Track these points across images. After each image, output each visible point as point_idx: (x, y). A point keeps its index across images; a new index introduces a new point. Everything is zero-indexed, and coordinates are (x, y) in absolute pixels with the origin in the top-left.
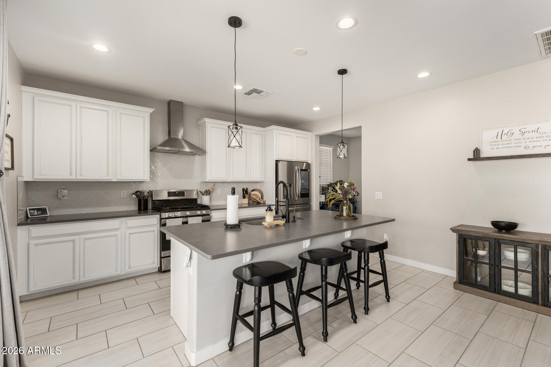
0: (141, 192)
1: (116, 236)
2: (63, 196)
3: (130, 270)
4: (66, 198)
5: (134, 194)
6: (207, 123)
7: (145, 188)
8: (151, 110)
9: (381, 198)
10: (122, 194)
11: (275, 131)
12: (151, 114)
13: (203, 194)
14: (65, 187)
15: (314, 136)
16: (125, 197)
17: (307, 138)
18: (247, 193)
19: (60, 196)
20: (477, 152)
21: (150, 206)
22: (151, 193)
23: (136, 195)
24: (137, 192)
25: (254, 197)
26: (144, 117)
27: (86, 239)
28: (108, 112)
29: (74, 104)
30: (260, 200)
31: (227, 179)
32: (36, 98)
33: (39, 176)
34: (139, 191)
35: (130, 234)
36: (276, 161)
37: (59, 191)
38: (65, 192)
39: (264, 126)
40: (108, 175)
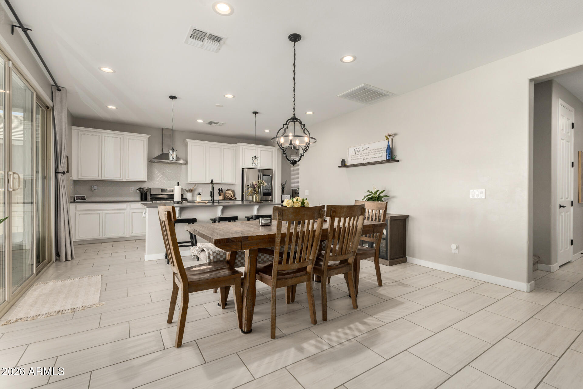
0: (142, 189)
1: (124, 213)
2: (95, 190)
3: (132, 234)
4: (96, 191)
5: (138, 190)
6: (189, 143)
7: (145, 186)
8: (148, 136)
9: (308, 195)
10: (131, 189)
11: (241, 147)
12: (149, 138)
13: (187, 192)
14: (95, 184)
15: (276, 149)
16: (133, 191)
17: (271, 151)
18: (222, 192)
19: (93, 189)
20: (343, 162)
21: (149, 197)
22: (149, 189)
23: (139, 190)
24: (140, 188)
25: (228, 195)
26: (143, 141)
27: (106, 213)
28: (121, 138)
29: (100, 135)
30: (232, 197)
31: (204, 181)
32: (80, 133)
33: (80, 178)
34: (141, 188)
35: (133, 213)
36: (242, 168)
37: (92, 186)
38: (96, 187)
39: (235, 143)
40: (120, 177)
